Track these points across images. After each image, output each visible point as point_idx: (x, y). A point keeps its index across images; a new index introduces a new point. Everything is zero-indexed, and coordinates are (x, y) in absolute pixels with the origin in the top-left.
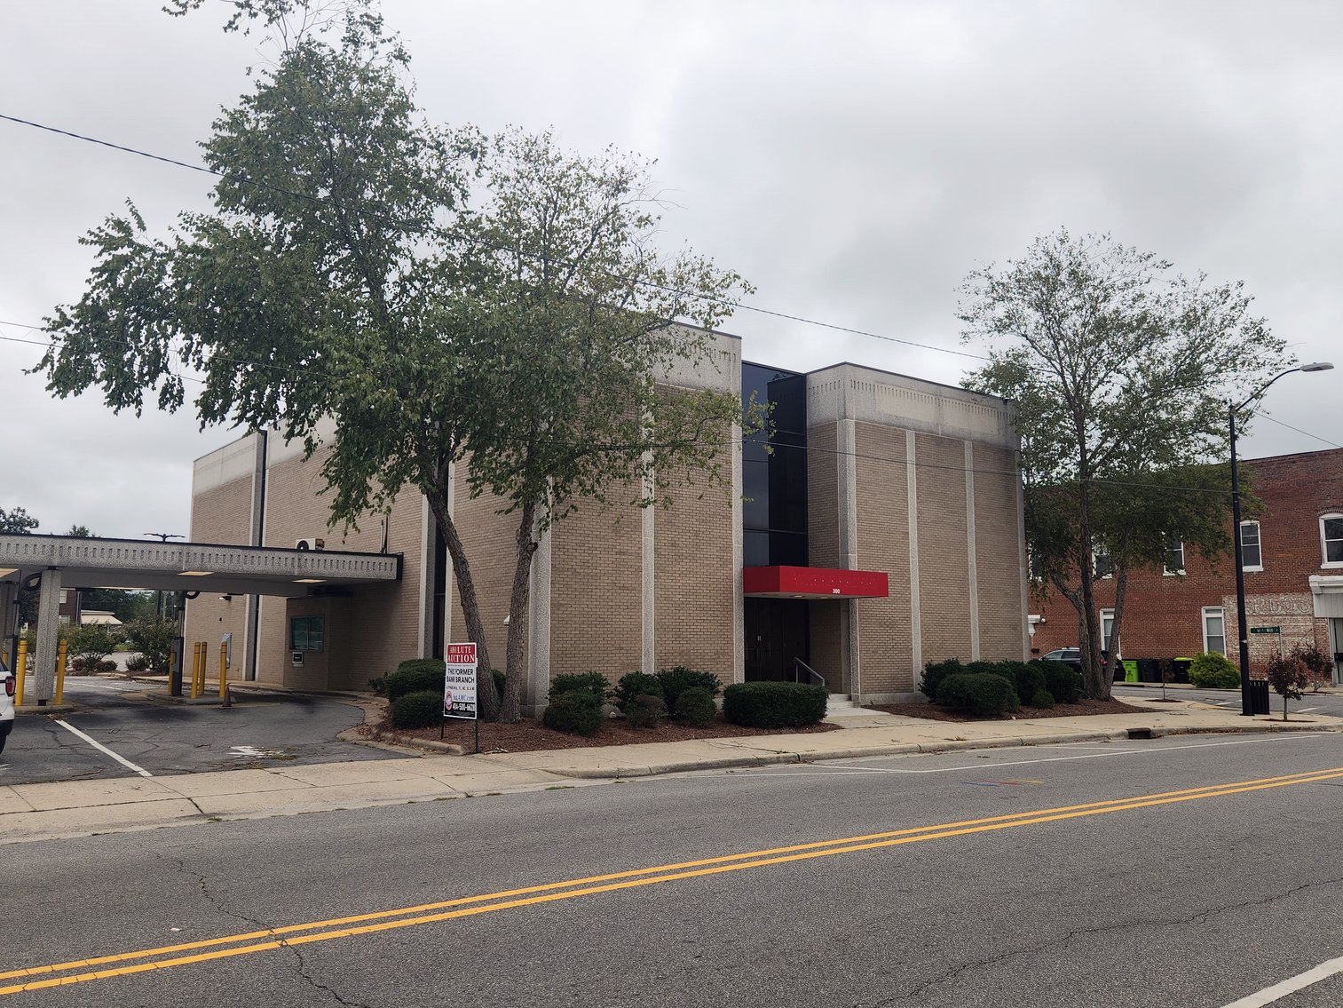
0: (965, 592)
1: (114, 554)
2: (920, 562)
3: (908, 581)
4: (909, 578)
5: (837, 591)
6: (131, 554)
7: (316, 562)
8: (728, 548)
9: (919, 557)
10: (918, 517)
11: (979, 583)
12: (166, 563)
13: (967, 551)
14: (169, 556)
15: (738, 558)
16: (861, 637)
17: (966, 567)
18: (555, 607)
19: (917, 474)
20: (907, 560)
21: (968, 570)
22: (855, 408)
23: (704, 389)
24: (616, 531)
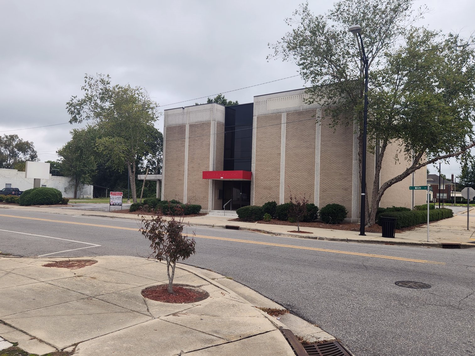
2: (286, 164)
3: (279, 172)
4: (280, 171)
5: (222, 178)
8: (209, 167)
9: (286, 162)
10: (286, 147)
11: (321, 170)
13: (314, 157)
15: (211, 169)
16: (255, 193)
17: (313, 164)
18: (165, 185)
19: (286, 129)
20: (279, 164)
21: (314, 165)
22: (257, 112)
23: (203, 122)
24: (179, 165)
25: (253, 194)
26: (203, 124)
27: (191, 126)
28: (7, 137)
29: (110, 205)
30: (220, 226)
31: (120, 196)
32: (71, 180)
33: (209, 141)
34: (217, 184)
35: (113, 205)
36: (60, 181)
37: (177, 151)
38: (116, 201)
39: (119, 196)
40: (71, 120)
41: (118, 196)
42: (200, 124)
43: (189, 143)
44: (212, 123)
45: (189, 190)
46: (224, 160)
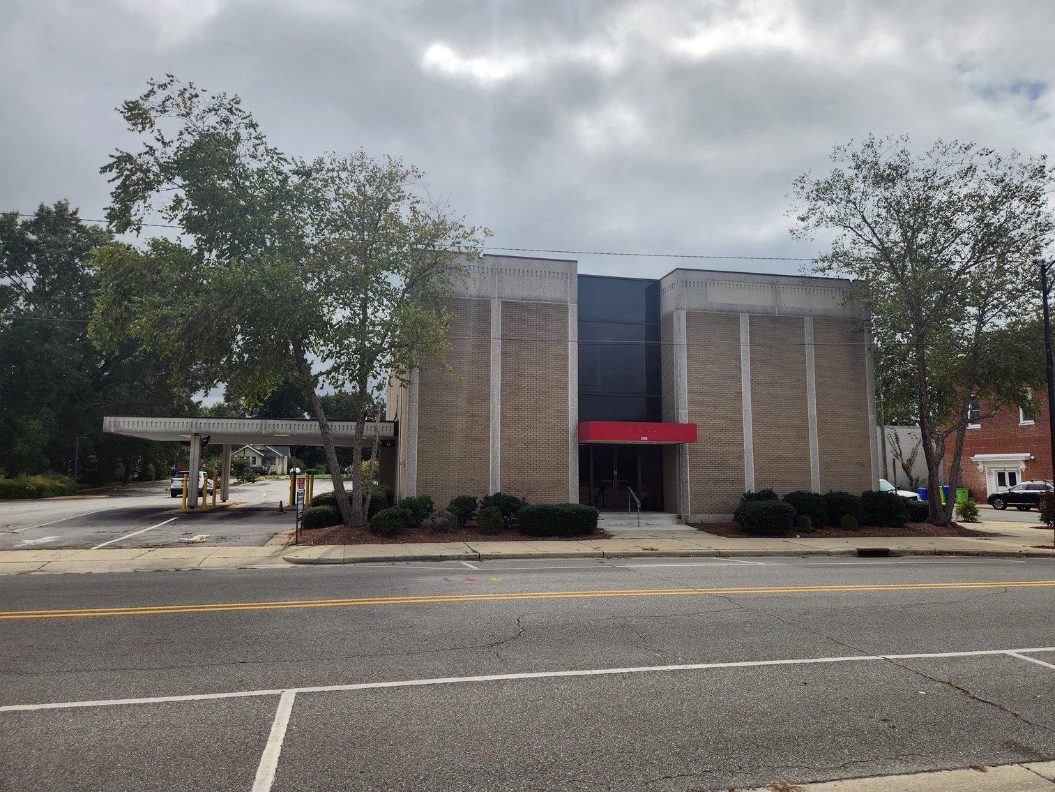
0: (803, 436)
1: (225, 426)
2: (753, 414)
3: (741, 429)
4: (742, 427)
5: (643, 438)
6: (233, 425)
7: (341, 427)
8: (565, 410)
9: (753, 410)
10: (752, 380)
12: (253, 430)
13: (806, 404)
14: (255, 426)
16: (691, 472)
17: (805, 417)
18: (421, 452)
19: (750, 347)
20: (741, 414)
21: (807, 419)
22: (686, 301)
23: (545, 301)
25: (686, 474)
26: (543, 305)
27: (507, 306)
33: (567, 349)
37: (461, 363)
42: (537, 304)
43: (502, 348)
45: (504, 465)
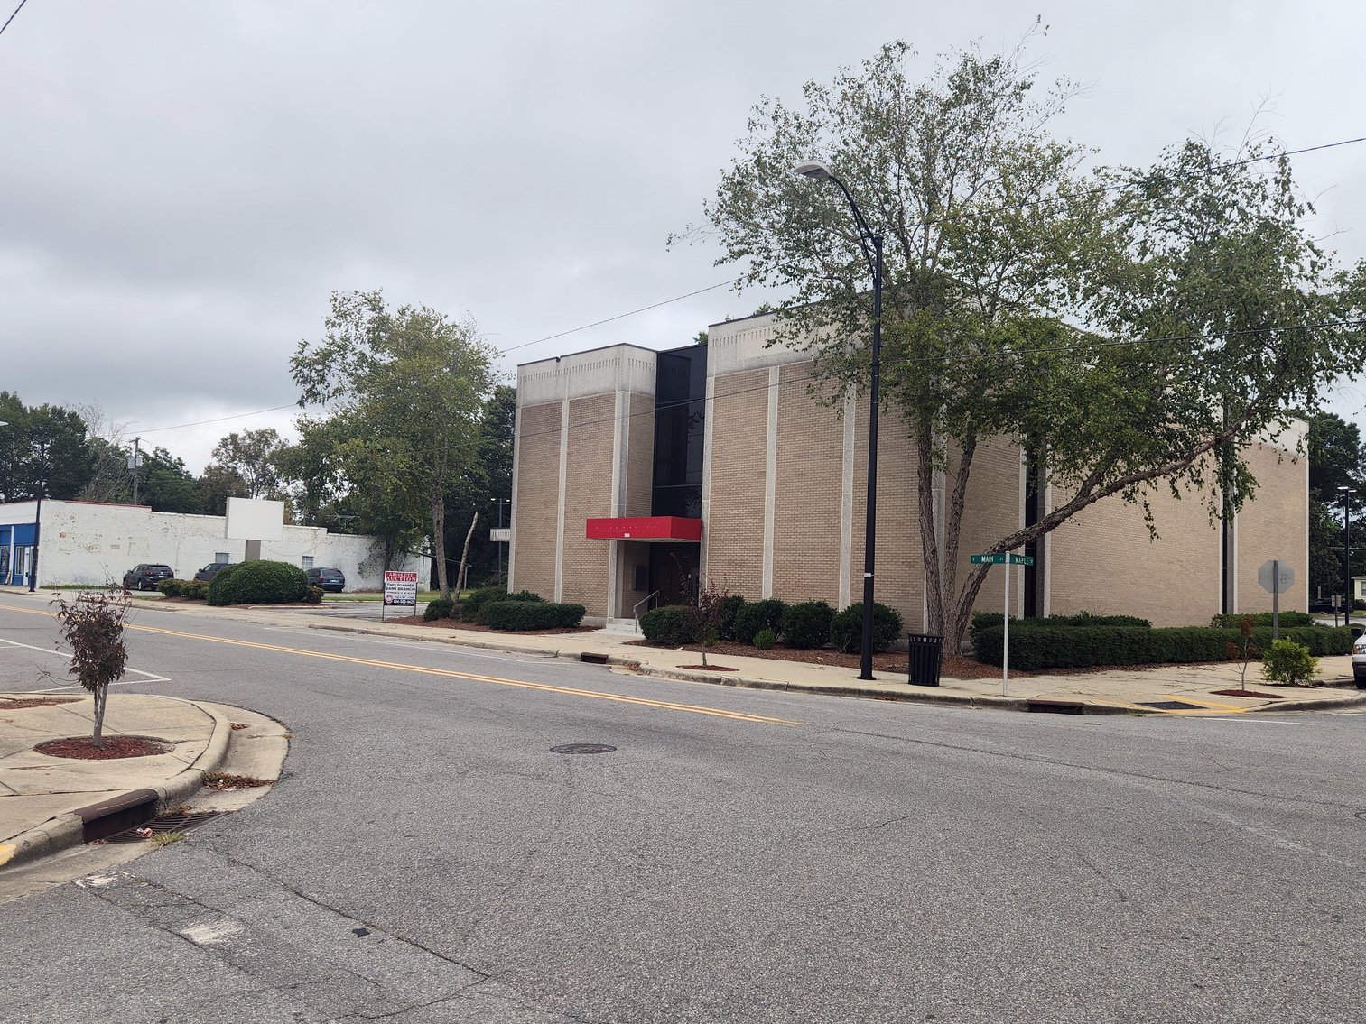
0: (834, 527)
2: (776, 499)
3: (762, 519)
4: (763, 517)
5: (627, 535)
9: (777, 494)
10: (778, 454)
11: (855, 514)
13: (840, 480)
15: (614, 514)
16: (709, 573)
17: (837, 497)
18: (517, 553)
19: (779, 409)
20: (761, 499)
21: (840, 501)
22: (716, 364)
23: (599, 393)
24: (545, 504)
25: (704, 577)
26: (598, 398)
27: (573, 404)
28: (250, 435)
29: (385, 604)
30: (569, 656)
31: (412, 583)
32: (376, 544)
33: (612, 443)
34: (626, 550)
35: (393, 604)
36: (348, 547)
37: (542, 467)
38: (401, 595)
39: (408, 583)
40: (303, 397)
41: (405, 583)
42: (592, 398)
43: (568, 448)
44: (619, 395)
45: (566, 566)
46: (653, 488)
